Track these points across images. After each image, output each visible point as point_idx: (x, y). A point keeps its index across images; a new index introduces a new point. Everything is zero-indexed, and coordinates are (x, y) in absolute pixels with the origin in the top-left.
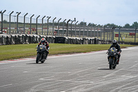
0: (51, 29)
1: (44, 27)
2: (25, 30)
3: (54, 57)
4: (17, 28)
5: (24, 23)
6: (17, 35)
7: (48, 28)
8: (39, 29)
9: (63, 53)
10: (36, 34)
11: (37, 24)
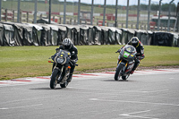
0: (143, 16)
1: (131, 12)
2: (92, 17)
3: (151, 72)
4: (78, 14)
5: (92, 5)
6: (78, 28)
7: (138, 16)
8: (122, 16)
9: (168, 66)
10: (116, 25)
11: (116, 7)
